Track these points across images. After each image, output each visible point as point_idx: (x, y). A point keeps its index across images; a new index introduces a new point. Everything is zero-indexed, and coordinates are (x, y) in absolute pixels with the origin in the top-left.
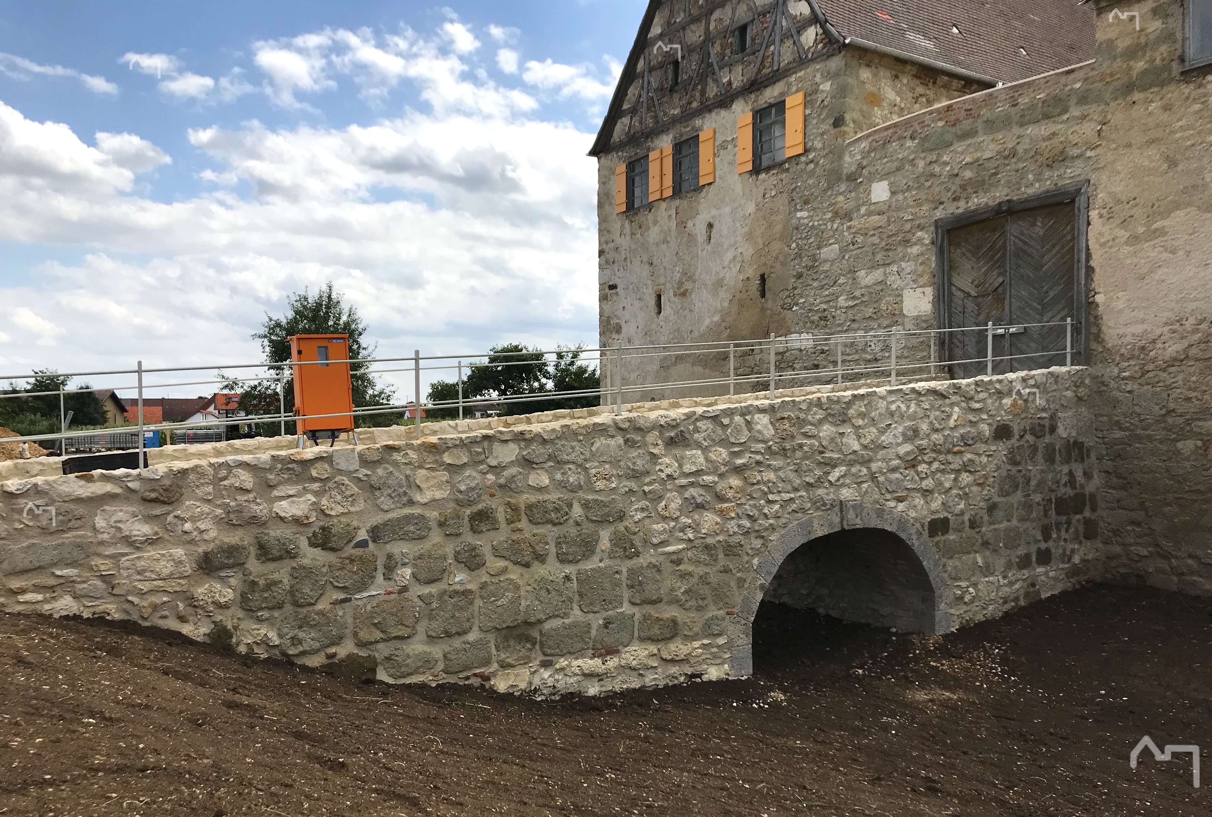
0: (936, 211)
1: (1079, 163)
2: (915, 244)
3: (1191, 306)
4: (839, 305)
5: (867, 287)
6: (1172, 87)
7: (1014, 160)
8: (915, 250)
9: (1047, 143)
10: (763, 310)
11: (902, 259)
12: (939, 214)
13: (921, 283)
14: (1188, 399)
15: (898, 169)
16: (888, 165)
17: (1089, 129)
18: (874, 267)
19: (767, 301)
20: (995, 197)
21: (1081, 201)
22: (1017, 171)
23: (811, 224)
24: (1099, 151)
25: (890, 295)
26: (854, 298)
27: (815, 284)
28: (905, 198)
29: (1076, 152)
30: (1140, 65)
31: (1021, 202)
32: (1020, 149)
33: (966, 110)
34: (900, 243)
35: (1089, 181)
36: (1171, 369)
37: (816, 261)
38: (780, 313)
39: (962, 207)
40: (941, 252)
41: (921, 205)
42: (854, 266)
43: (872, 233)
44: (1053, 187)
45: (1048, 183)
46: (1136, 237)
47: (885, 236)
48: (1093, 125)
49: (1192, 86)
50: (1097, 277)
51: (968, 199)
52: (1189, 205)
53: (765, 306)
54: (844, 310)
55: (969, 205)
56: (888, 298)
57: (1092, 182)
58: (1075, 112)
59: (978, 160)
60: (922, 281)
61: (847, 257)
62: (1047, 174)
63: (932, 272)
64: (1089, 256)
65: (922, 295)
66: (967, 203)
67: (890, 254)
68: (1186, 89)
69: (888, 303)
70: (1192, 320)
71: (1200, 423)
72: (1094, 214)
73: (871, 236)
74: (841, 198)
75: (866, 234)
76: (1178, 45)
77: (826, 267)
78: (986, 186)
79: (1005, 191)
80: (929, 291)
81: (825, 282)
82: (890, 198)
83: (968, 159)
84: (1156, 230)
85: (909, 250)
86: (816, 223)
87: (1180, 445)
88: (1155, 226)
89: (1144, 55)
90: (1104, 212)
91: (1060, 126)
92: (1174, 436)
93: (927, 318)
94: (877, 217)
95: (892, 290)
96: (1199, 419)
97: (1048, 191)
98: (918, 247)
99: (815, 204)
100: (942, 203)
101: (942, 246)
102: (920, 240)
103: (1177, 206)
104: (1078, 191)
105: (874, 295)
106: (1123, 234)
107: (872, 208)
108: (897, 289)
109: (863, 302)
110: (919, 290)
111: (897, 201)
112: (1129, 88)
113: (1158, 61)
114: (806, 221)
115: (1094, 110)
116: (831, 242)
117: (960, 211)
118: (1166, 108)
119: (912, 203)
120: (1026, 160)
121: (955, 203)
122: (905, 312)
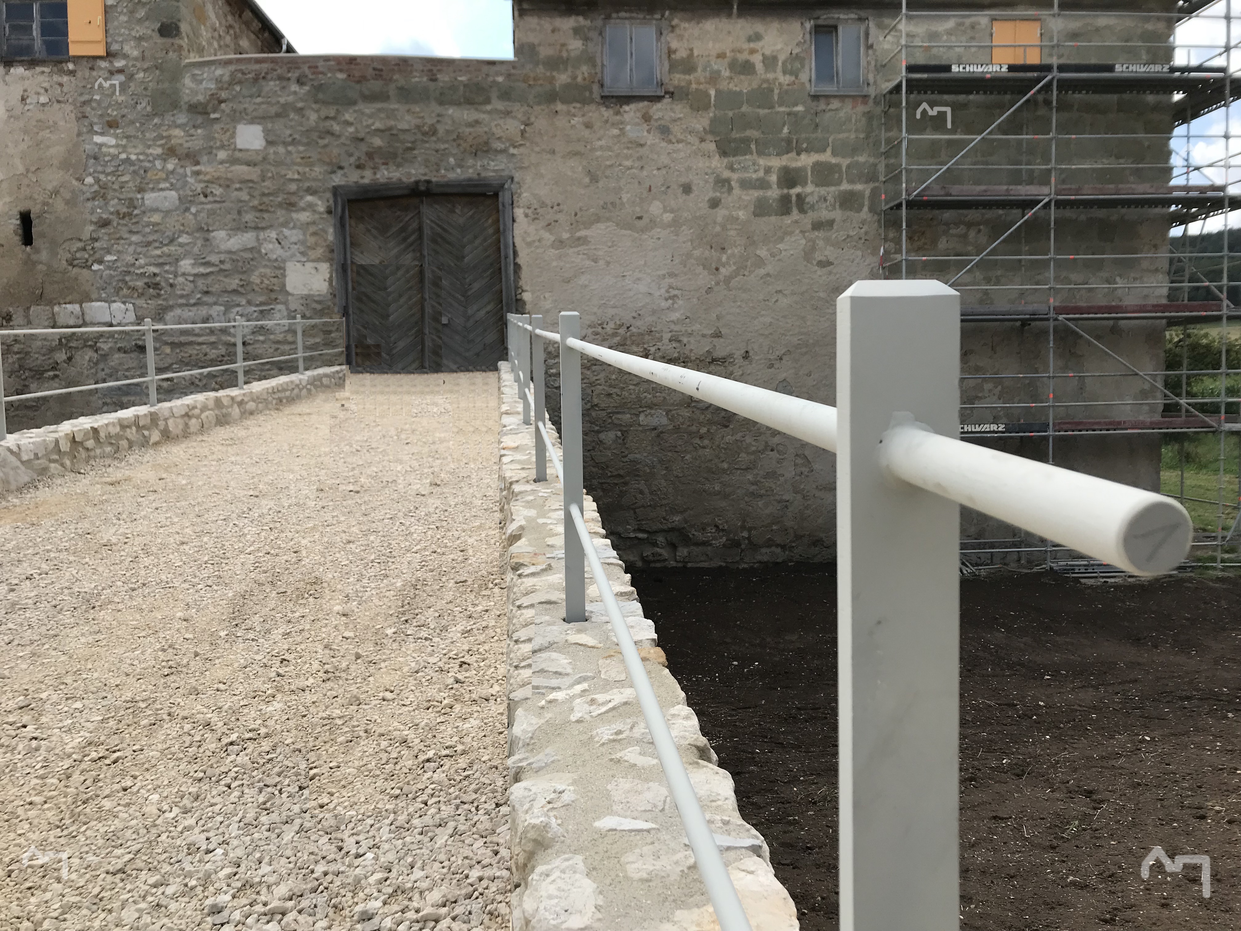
0: (333, 176)
1: (502, 158)
2: (304, 209)
3: (612, 312)
4: (181, 270)
5: (230, 252)
6: (593, 107)
7: (434, 138)
8: (304, 217)
9: (471, 130)
10: (29, 264)
11: (285, 225)
12: (338, 179)
13: (313, 257)
14: (609, 395)
15: (278, 115)
16: (264, 106)
17: (512, 127)
18: (241, 228)
19: (37, 251)
20: (409, 174)
21: (504, 197)
22: (437, 151)
23: (123, 156)
24: (522, 150)
25: (266, 266)
26: (208, 264)
27: (134, 238)
28: (289, 153)
29: (499, 146)
30: (563, 78)
31: (439, 185)
32: (441, 129)
33: (374, 69)
34: (280, 205)
35: (512, 179)
36: (594, 368)
37: (135, 208)
38: (65, 272)
39: (367, 177)
40: (341, 225)
41: (311, 165)
42: (207, 224)
43: (238, 186)
44: (475, 176)
45: (471, 171)
46: (561, 242)
47: (256, 193)
48: (516, 123)
49: (611, 112)
50: (525, 274)
51: (375, 169)
52: (608, 219)
53: (34, 257)
54: (191, 278)
55: (378, 176)
56: (262, 270)
57: (516, 180)
58: (499, 105)
59: (390, 129)
60: (313, 254)
61: (193, 210)
62: (470, 162)
63: (328, 246)
64: (515, 253)
65: (313, 271)
66: (375, 174)
67: (266, 215)
68: (607, 113)
69: (263, 276)
70: (612, 325)
71: (619, 416)
72: (519, 212)
73: (236, 189)
74: (177, 132)
75: (228, 186)
76: (599, 69)
77: (156, 218)
78: (399, 160)
79: (422, 170)
80: (325, 267)
81: (155, 237)
82: (265, 148)
83: (378, 125)
84: (579, 239)
85: (294, 215)
86: (133, 157)
87: (602, 436)
88: (578, 234)
89: (566, 69)
90: (529, 212)
91: (482, 116)
92: (597, 428)
93: (321, 298)
94: (245, 168)
95: (269, 260)
96: (618, 413)
97: (470, 180)
98: (308, 214)
99: (131, 131)
100: (341, 168)
101: (342, 218)
102: (310, 207)
103: (598, 219)
104: (502, 186)
105: (240, 264)
106: (548, 237)
107: (238, 155)
108: (276, 260)
109: (221, 270)
110: (309, 265)
111: (275, 153)
112: (551, 97)
113: (579, 79)
114: (112, 150)
115: (519, 110)
116: (162, 186)
117: (366, 181)
118: (588, 126)
119: (299, 160)
120: (447, 142)
121: (359, 171)
122: (289, 288)
